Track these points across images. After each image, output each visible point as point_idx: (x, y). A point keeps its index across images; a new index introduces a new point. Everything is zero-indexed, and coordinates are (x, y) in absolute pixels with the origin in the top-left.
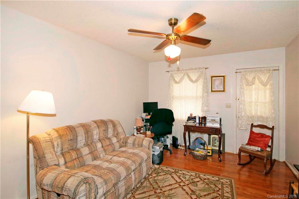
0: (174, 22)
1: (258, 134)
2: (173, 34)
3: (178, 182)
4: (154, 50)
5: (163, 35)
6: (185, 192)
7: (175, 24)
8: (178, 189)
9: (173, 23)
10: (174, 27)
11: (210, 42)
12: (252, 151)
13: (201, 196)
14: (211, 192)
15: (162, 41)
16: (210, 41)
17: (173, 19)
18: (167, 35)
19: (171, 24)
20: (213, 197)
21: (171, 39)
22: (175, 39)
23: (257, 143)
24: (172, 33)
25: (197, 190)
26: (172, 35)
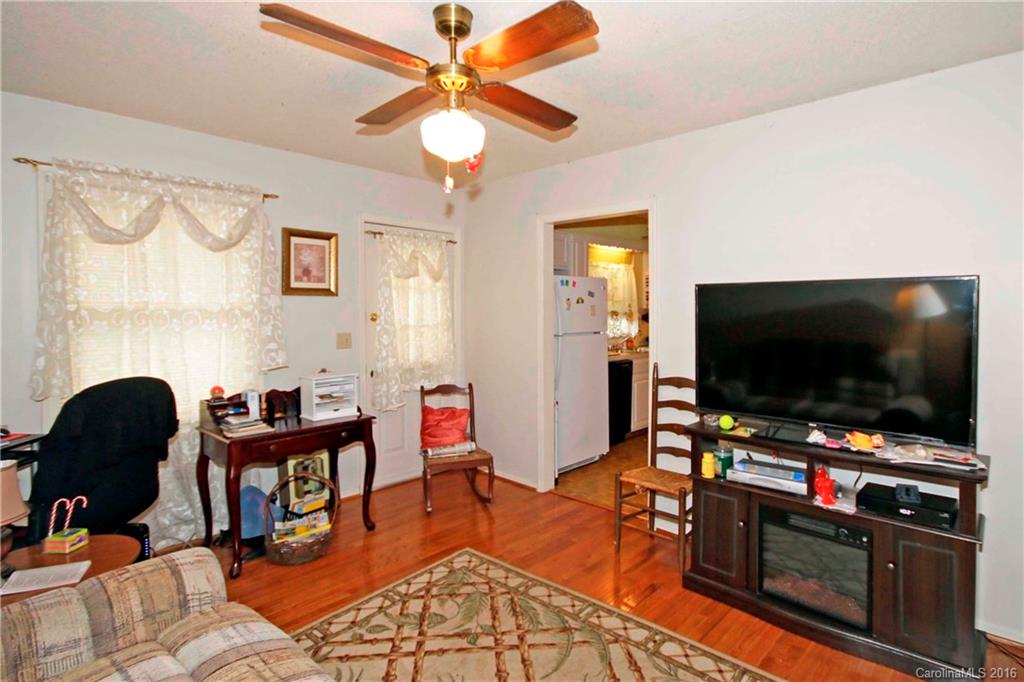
0: (456, 21)
1: (443, 411)
2: (453, 67)
3: (389, 651)
4: (358, 121)
5: (417, 66)
6: (451, 652)
7: (462, 30)
8: (425, 666)
9: (453, 24)
10: (456, 40)
11: (575, 123)
12: (460, 456)
13: (493, 626)
14: (489, 603)
15: (407, 85)
16: (575, 118)
17: (453, 7)
18: (433, 68)
19: (443, 28)
20: (510, 608)
21: (449, 87)
22: (461, 89)
23: (447, 436)
24: (449, 61)
25: (461, 626)
26: (450, 71)
